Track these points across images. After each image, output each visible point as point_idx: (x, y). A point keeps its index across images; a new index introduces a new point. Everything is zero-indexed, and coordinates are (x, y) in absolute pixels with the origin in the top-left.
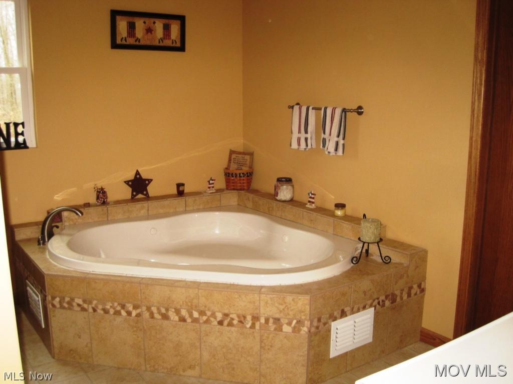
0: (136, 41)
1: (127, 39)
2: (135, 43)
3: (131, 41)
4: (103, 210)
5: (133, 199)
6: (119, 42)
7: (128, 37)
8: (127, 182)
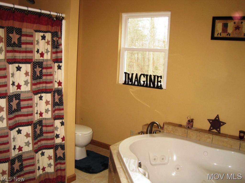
0: (227, 35)
1: (221, 33)
2: (226, 36)
3: (224, 35)
4: (185, 131)
5: (210, 131)
6: (216, 35)
7: (222, 32)
8: (209, 120)
